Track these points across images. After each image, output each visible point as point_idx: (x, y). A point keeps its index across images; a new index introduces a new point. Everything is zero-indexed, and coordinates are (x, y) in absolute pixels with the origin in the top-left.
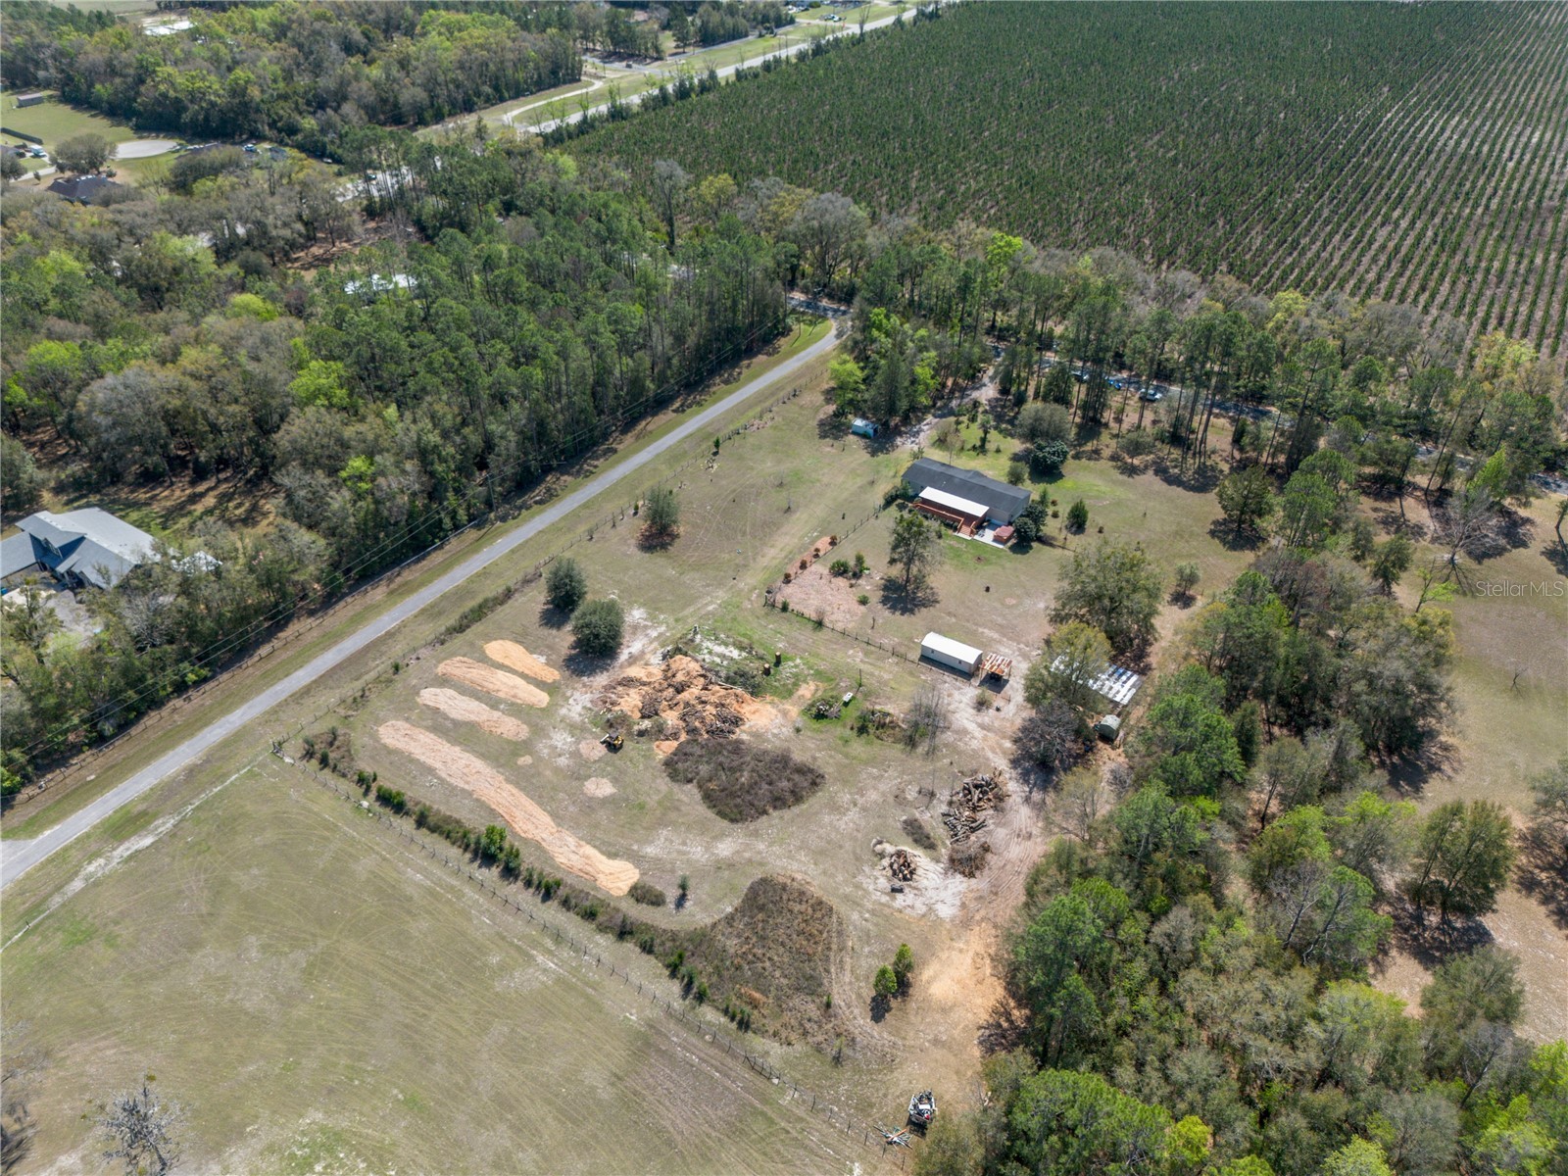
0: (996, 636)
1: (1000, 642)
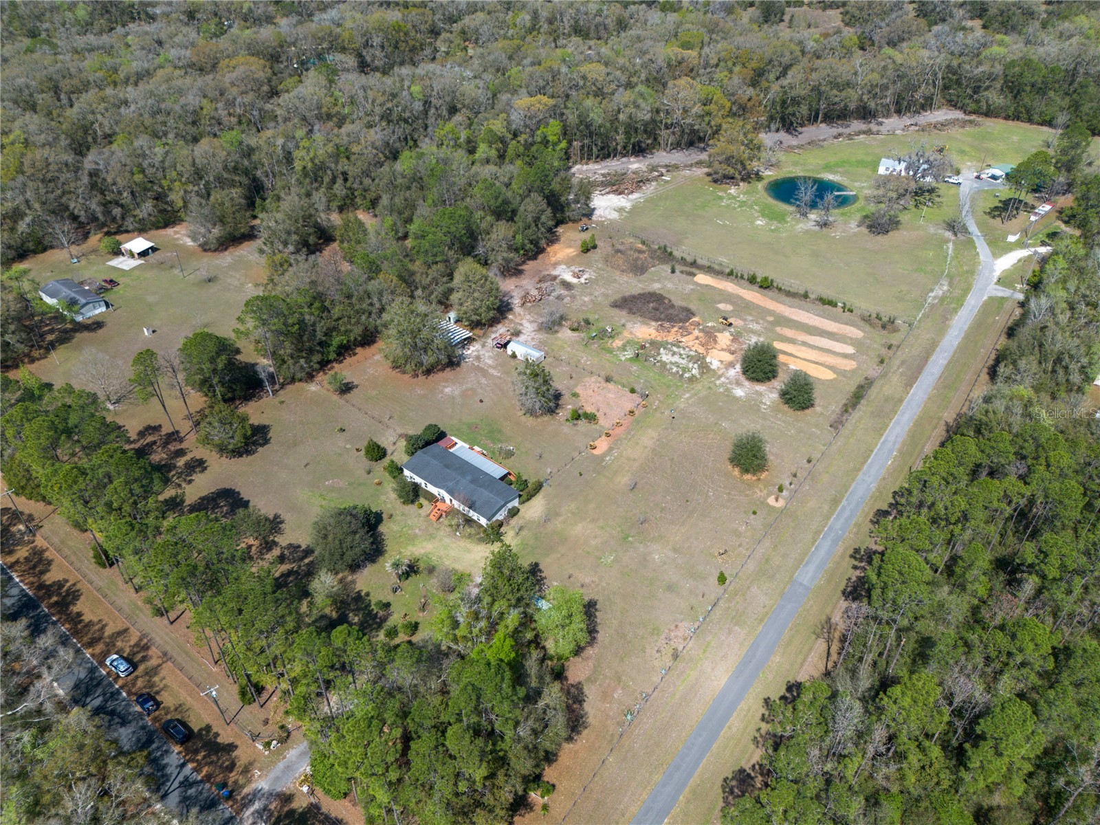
0: (491, 370)
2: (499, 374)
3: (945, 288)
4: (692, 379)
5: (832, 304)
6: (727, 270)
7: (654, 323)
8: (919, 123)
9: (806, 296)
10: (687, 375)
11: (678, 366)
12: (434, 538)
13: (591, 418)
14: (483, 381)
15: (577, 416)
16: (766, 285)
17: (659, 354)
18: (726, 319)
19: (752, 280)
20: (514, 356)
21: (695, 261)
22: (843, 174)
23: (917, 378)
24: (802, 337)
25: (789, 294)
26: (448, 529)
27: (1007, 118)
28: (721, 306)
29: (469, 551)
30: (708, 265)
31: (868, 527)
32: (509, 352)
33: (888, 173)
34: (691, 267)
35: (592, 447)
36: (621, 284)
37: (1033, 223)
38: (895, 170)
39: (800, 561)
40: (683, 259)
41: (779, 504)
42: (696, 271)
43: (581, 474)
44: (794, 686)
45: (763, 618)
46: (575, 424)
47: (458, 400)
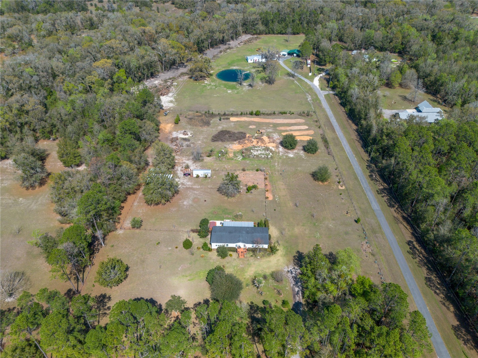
0: (194, 187)
1: (192, 185)
2: (199, 187)
3: (310, 96)
4: (272, 157)
5: (285, 113)
6: (240, 113)
7: (235, 142)
8: (242, 41)
9: (274, 113)
10: (269, 157)
11: (263, 155)
12: (251, 264)
13: (255, 187)
14: (196, 192)
15: (249, 189)
16: (257, 114)
17: (252, 153)
18: (259, 131)
19: (251, 114)
20: (198, 176)
21: (225, 113)
22: (238, 65)
23: (334, 128)
24: (288, 128)
25: (270, 114)
26: (252, 258)
27: (266, 34)
28: (251, 127)
29: (270, 261)
30: (230, 113)
31: (372, 182)
32: (195, 176)
33: (252, 62)
34: (225, 116)
35: (267, 198)
36: (207, 132)
37: (310, 67)
38: (254, 60)
39: (369, 203)
40: (219, 114)
41: (344, 188)
42: (229, 117)
43: (275, 210)
44: (409, 243)
45: (380, 227)
46: (251, 193)
47: (195, 205)
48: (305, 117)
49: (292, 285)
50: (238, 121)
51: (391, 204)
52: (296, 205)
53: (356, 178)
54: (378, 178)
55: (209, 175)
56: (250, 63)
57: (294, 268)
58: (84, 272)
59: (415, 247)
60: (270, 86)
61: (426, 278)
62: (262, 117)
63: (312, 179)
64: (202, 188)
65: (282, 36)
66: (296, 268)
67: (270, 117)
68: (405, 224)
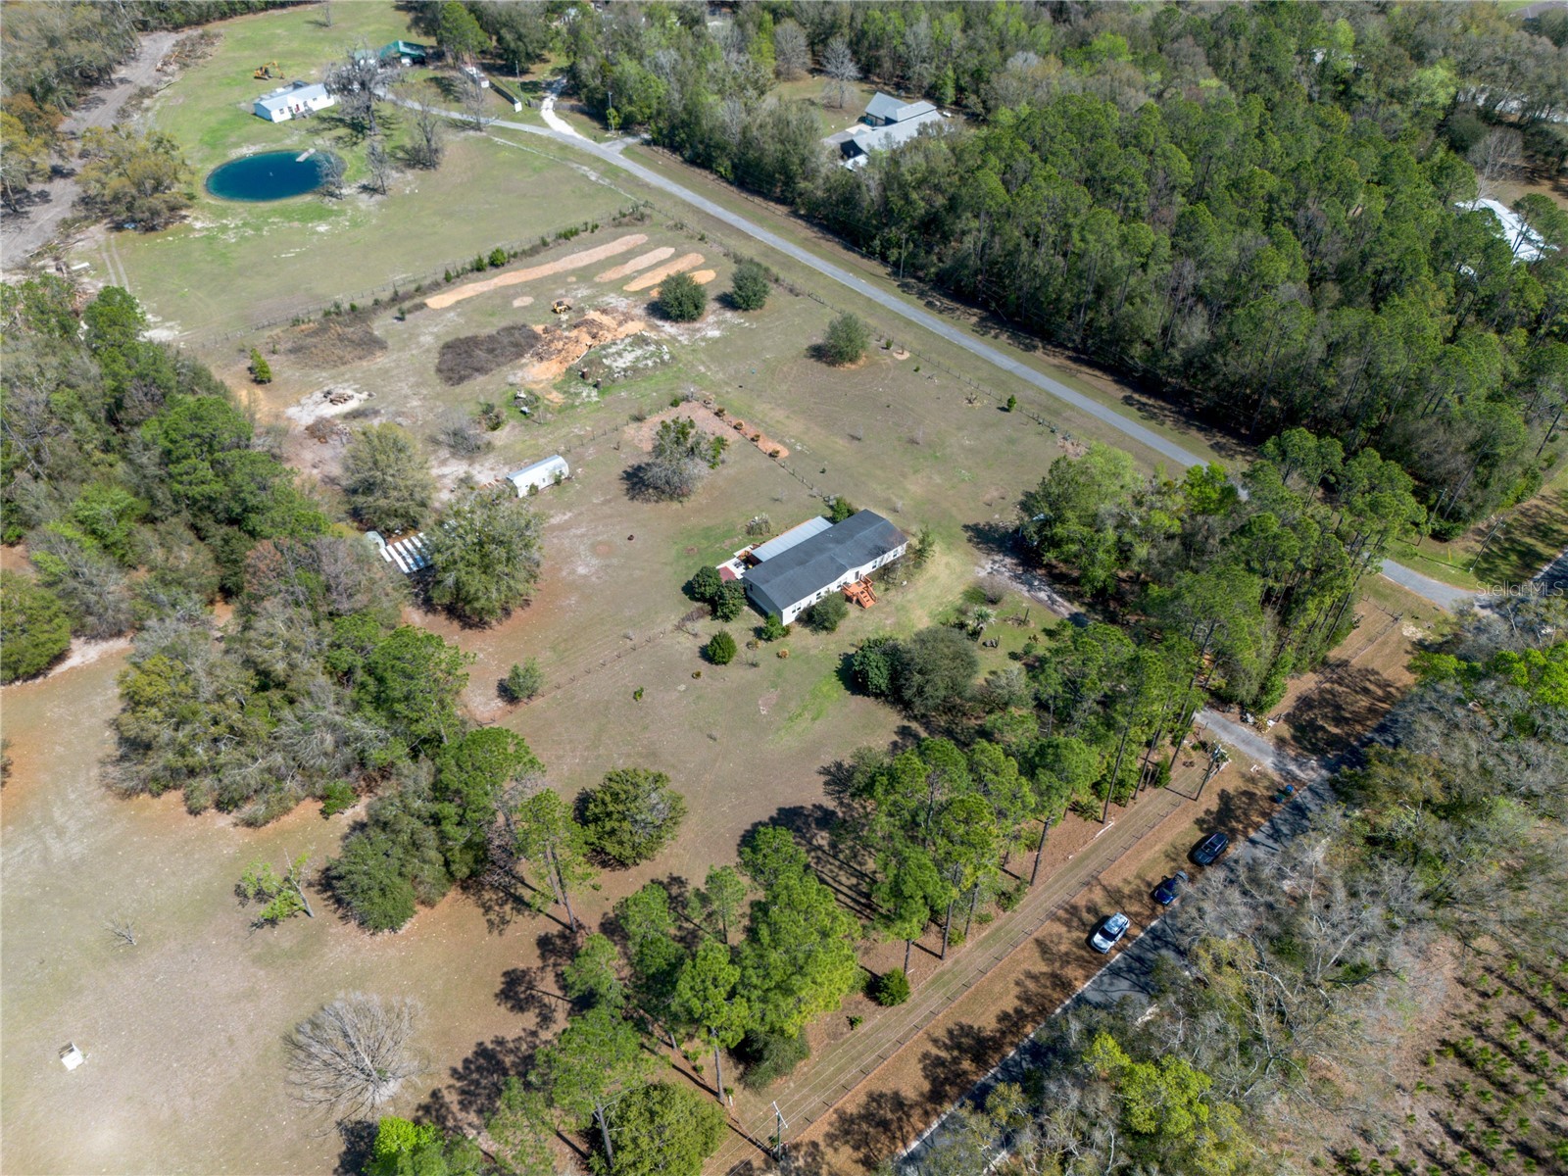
2: (569, 515)
3: (585, 168)
4: (673, 357)
5: (572, 233)
6: (441, 276)
7: (524, 361)
8: (162, 59)
9: (544, 243)
10: (666, 357)
11: (646, 358)
12: (904, 606)
14: (576, 531)
16: (499, 262)
17: (610, 367)
18: (560, 304)
19: (479, 268)
20: (534, 490)
21: (396, 293)
22: (249, 140)
25: (533, 251)
26: (892, 592)
28: (517, 303)
29: (934, 578)
30: (413, 286)
31: (945, 316)
32: (523, 492)
33: (287, 116)
34: (404, 302)
35: (773, 455)
36: (398, 366)
37: (492, 86)
38: (290, 108)
39: (985, 361)
40: (376, 302)
41: (906, 355)
42: (417, 300)
43: (823, 472)
44: (1128, 401)
45: (1057, 399)
46: (723, 462)
47: (615, 561)
48: (634, 225)
49: (1027, 594)
50: (458, 302)
51: (1026, 345)
52: (854, 438)
53: (909, 323)
54: (947, 302)
55: (566, 471)
56: (284, 123)
57: (994, 562)
58: (523, 883)
59: (1145, 404)
60: (431, 175)
61: (1212, 446)
62: (516, 265)
63: (821, 366)
64: (581, 514)
65: (284, 11)
66: (997, 558)
67: (538, 258)
68: (1084, 369)
